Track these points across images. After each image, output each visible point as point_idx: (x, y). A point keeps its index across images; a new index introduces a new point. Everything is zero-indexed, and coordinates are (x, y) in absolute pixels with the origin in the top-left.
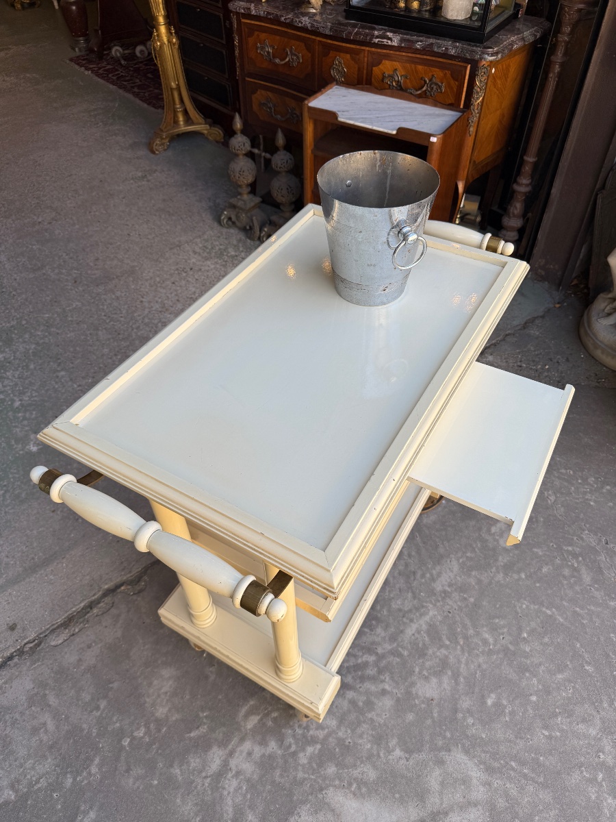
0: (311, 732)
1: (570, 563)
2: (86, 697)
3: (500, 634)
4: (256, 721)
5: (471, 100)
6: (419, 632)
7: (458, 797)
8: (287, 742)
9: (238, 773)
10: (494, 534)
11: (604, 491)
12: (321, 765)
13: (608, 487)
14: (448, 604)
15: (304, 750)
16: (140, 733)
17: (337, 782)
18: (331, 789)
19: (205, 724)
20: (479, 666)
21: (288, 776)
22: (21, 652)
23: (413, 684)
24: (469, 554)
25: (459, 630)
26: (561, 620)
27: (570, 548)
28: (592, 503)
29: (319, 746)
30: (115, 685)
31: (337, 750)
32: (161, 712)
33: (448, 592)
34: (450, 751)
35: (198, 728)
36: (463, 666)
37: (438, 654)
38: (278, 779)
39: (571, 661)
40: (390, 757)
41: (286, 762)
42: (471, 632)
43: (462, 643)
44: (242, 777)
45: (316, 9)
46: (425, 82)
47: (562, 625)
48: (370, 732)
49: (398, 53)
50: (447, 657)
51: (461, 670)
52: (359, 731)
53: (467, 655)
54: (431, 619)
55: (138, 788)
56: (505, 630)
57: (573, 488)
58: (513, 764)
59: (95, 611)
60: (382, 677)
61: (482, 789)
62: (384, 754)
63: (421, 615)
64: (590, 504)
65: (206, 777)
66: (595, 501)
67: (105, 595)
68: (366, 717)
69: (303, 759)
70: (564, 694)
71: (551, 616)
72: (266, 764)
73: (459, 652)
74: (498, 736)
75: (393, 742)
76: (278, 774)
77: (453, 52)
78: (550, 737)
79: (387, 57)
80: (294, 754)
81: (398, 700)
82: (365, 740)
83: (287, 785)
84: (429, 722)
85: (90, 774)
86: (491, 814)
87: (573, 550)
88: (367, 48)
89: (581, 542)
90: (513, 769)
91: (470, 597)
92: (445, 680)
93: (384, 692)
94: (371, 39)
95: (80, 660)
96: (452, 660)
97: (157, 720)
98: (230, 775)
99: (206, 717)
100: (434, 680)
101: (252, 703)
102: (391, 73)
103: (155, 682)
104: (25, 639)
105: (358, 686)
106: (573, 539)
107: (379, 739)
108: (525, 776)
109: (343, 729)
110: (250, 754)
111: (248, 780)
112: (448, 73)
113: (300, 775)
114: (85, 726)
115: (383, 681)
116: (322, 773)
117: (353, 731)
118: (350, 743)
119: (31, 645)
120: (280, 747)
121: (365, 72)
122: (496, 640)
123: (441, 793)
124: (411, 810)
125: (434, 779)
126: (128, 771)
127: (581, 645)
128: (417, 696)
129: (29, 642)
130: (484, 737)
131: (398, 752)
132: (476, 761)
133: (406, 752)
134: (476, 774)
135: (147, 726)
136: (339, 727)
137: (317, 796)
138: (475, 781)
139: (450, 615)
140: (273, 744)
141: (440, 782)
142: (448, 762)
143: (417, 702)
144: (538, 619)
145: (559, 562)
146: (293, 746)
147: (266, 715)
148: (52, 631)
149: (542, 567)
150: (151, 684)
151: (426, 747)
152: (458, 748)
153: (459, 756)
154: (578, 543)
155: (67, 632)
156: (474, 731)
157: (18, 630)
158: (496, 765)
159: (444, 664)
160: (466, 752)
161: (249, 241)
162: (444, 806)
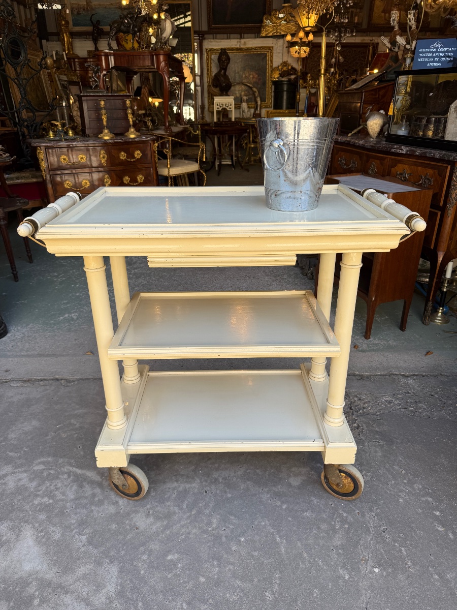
0: (56, 492)
1: (333, 523)
3: (225, 526)
4: (41, 468)
5: (449, 190)
6: (174, 489)
7: (85, 591)
8: (40, 488)
9: (5, 484)
10: (292, 472)
11: (423, 499)
12: (40, 511)
13: (430, 499)
14: (210, 487)
15: (43, 497)
17: (37, 525)
18: (31, 525)
19: (21, 453)
20: (189, 533)
21: (21, 503)
23: (137, 512)
24: (258, 471)
25: (201, 505)
26: (283, 551)
27: (345, 514)
28: (401, 500)
29: (51, 501)
30: (10, 414)
31: (57, 510)
32: (12, 436)
33: (219, 481)
34: (112, 562)
35: (16, 452)
36: (178, 525)
37: (172, 508)
38: (15, 500)
39: (259, 581)
40: (77, 537)
41: (29, 496)
42: (207, 512)
43: (193, 513)
45: (373, 138)
46: (422, 177)
47: (280, 554)
48: (83, 516)
49: (407, 159)
50: (174, 513)
51: (175, 527)
52: (78, 510)
53: (188, 521)
54: (189, 488)
56: (232, 527)
57: (393, 482)
58: (140, 604)
59: (41, 383)
61: (103, 600)
62: (76, 532)
63: (186, 482)
64: (398, 500)
66: (406, 501)
67: (53, 380)
68: (91, 507)
69: (36, 502)
70: (228, 595)
71: (277, 543)
72: (20, 490)
73: (185, 516)
74: (151, 580)
75: (88, 531)
76: (19, 498)
77: (437, 156)
79: (400, 162)
80: (38, 496)
81: (118, 513)
82: (76, 517)
83: (16, 506)
84: (120, 537)
87: (347, 517)
88: (390, 157)
89: (360, 516)
91: (230, 493)
92: (158, 524)
94: (390, 150)
95: (12, 397)
96: (176, 517)
97: (6, 438)
99: (25, 451)
100: (152, 519)
101: (50, 459)
102: (402, 172)
103: (25, 424)
104: (6, 377)
106: (355, 511)
107: (82, 523)
109: (72, 503)
110: (20, 480)
112: (436, 171)
113: (27, 507)
116: (37, 514)
117: (76, 508)
118: (67, 512)
119: (4, 381)
120: (36, 487)
121: (387, 171)
122: (217, 527)
123: (79, 579)
124: (52, 572)
125: (84, 568)
127: (280, 578)
128: (131, 520)
129: (6, 379)
130: (142, 572)
131: (84, 538)
132: (120, 582)
133: (88, 541)
134: (110, 588)
136: (71, 500)
137: (20, 523)
138: (105, 591)
139: (205, 494)
140: (34, 484)
141: (86, 573)
142: (103, 567)
143: (127, 522)
144: (264, 538)
145: (324, 516)
146: (41, 492)
147: (48, 469)
148: (17, 380)
149: (306, 511)
150: (23, 423)
151: (102, 549)
152: (119, 565)
153: (113, 569)
154: (356, 515)
155: (22, 384)
156: (139, 564)
157: (8, 373)
158: (129, 594)
159: (168, 516)
160: (121, 571)
161: (301, 275)
162: (71, 587)
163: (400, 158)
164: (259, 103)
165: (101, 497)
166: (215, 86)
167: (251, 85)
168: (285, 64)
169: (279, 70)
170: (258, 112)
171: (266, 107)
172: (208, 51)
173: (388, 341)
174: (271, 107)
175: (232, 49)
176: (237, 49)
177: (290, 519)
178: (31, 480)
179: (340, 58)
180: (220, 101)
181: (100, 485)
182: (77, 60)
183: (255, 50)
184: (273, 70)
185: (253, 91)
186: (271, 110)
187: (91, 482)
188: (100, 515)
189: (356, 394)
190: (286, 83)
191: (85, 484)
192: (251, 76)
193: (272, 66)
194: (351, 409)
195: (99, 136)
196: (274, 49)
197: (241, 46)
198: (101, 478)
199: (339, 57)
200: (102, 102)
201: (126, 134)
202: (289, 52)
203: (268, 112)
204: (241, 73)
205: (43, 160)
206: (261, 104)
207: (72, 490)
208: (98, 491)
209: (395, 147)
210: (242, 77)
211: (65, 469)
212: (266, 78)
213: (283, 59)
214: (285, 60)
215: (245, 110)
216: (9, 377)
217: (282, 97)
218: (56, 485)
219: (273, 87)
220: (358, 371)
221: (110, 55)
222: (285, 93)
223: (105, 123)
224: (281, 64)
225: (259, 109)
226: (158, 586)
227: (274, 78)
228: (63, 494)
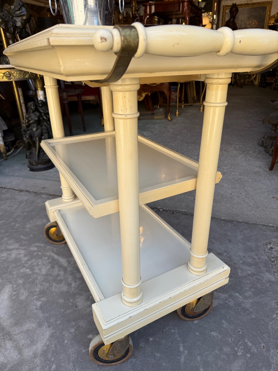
0: (36, 268)
1: (236, 349)
2: (26, 210)
4: (34, 250)
7: (22, 342)
8: (28, 262)
12: (21, 277)
15: (27, 269)
16: (17, 225)
17: (15, 286)
18: (11, 285)
19: (28, 237)
21: (13, 269)
22: (36, 193)
23: (81, 295)
26: (182, 360)
29: (30, 273)
30: (34, 213)
31: (31, 279)
32: (28, 226)
34: (49, 327)
35: (25, 236)
38: (11, 266)
40: (35, 301)
41: (19, 266)
44: (8, 256)
47: (179, 362)
48: (45, 288)
52: (44, 283)
58: (54, 366)
60: (78, 281)
61: (31, 353)
62: (36, 298)
65: (5, 247)
68: (53, 283)
69: (22, 271)
71: (179, 351)
72: (16, 260)
74: (70, 350)
75: (44, 299)
76: (13, 265)
80: (24, 267)
81: (68, 292)
82: (40, 287)
83: (9, 270)
84: (62, 310)
86: (16, 365)
87: (251, 347)
89: (264, 350)
90: (50, 368)
93: (69, 285)
95: (39, 203)
97: (24, 227)
98: (8, 252)
99: (31, 237)
101: (42, 245)
103: (39, 220)
105: (68, 274)
106: (261, 343)
107: (43, 293)
109: (42, 277)
110: (19, 254)
111: (8, 258)
113: (15, 273)
114: (16, 214)
115: (76, 282)
116: (18, 279)
117: (43, 281)
118: (36, 282)
120: (26, 261)
124: (9, 321)
125: (29, 325)
126: (2, 229)
128: (75, 299)
129: (41, 193)
130: (65, 342)
131: (39, 303)
132: (47, 343)
133: (40, 307)
134: (40, 346)
135: (20, 226)
136: (43, 275)
137: (6, 282)
138: (35, 347)
140: (26, 258)
141: (29, 329)
142: (42, 329)
143: (71, 300)
144: (170, 343)
145: (230, 340)
146: (28, 265)
147: (39, 251)
148: (47, 194)
149: (214, 331)
150: (38, 219)
151: (47, 315)
152: (53, 330)
153: (48, 333)
154: (260, 348)
155: (48, 196)
156: (67, 335)
157: (44, 189)
158: (49, 356)
160: (52, 336)
162: (15, 337)
165: (62, 278)
169: (275, 18)
172: (224, 7)
175: (242, 5)
176: (245, 4)
177: (197, 334)
178: (25, 256)
181: (65, 269)
183: (258, 4)
184: (270, 18)
187: (61, 266)
188: (56, 290)
191: (56, 266)
192: (253, 23)
193: (269, 16)
196: (273, 2)
197: (249, 2)
198: (68, 265)
204: (246, 21)
207: (46, 268)
208: (62, 273)
210: (246, 24)
211: (48, 254)
212: (264, 24)
218: (38, 263)
221: (153, 5)
224: (277, 13)
226: (73, 356)
227: (271, 24)
228: (40, 269)
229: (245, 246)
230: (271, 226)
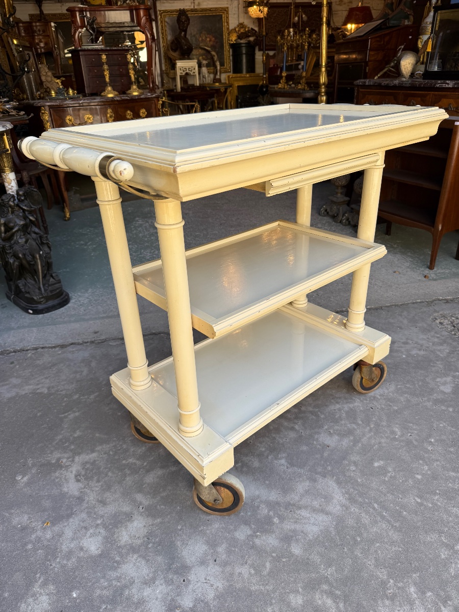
3: (409, 433)
6: (340, 410)
7: (316, 504)
10: (438, 382)
14: (373, 404)
23: (319, 433)
24: (408, 385)
25: (374, 419)
33: (377, 398)
34: (325, 477)
36: (365, 438)
37: (348, 425)
40: (275, 461)
42: (384, 423)
45: (406, 78)
48: (269, 444)
49: (453, 93)
50: (355, 429)
51: (363, 440)
52: (261, 440)
53: (372, 434)
54: (354, 407)
55: (109, 413)
56: (415, 432)
58: (376, 505)
60: (296, 421)
62: (272, 458)
63: (347, 403)
67: (150, 334)
68: (272, 436)
70: (450, 485)
73: (366, 430)
74: (372, 485)
75: (283, 455)
78: (421, 504)
79: (445, 97)
81: (301, 436)
82: (263, 446)
84: (318, 456)
85: (88, 398)
86: (337, 524)
88: (432, 93)
90: (374, 508)
91: (395, 406)
92: (346, 440)
93: (293, 429)
94: (435, 85)
96: (358, 432)
100: (336, 437)
102: (447, 106)
104: (98, 338)
107: (272, 450)
108: (383, 517)
114: (101, 379)
115: (295, 424)
119: (100, 341)
122: (402, 435)
123: (302, 496)
124: (273, 494)
125: (302, 486)
126: (109, 404)
128: (317, 440)
130: (359, 481)
131: (283, 461)
132: (344, 491)
133: (289, 463)
134: (339, 497)
138: (335, 501)
139: (371, 410)
141: (306, 490)
142: (319, 482)
143: (315, 443)
144: (451, 436)
151: (307, 468)
152: (333, 478)
153: (330, 482)
156: (352, 474)
157: (98, 334)
158: (360, 499)
159: (350, 432)
160: (338, 483)
161: (334, 223)
162: (301, 503)
163: (444, 93)
164: (218, 68)
165: (275, 426)
166: (175, 51)
167: (209, 49)
168: (241, 25)
169: (236, 32)
170: (218, 77)
171: (225, 72)
172: (162, 13)
173: (451, 269)
174: (230, 72)
176: (193, 10)
179: (304, 16)
180: (182, 65)
182: (21, 25)
183: (210, 11)
184: (230, 33)
185: (211, 55)
186: (231, 74)
189: (451, 315)
190: (244, 45)
192: (208, 39)
193: (228, 29)
194: (454, 327)
195: (103, 94)
196: (229, 9)
197: (196, 7)
199: (302, 16)
200: (104, 57)
201: (129, 92)
202: (247, 12)
203: (229, 77)
204: (198, 36)
205: (48, 122)
206: (220, 69)
209: (439, 82)
210: (199, 40)
212: (223, 41)
213: (239, 20)
214: (241, 21)
215: (205, 75)
216: (103, 337)
217: (241, 61)
219: (231, 50)
220: (441, 296)
221: (86, 11)
222: (244, 57)
223: (107, 80)
224: (238, 26)
225: (218, 74)
226: (382, 489)
227: (232, 41)
229: (418, 328)
230: (420, 302)
